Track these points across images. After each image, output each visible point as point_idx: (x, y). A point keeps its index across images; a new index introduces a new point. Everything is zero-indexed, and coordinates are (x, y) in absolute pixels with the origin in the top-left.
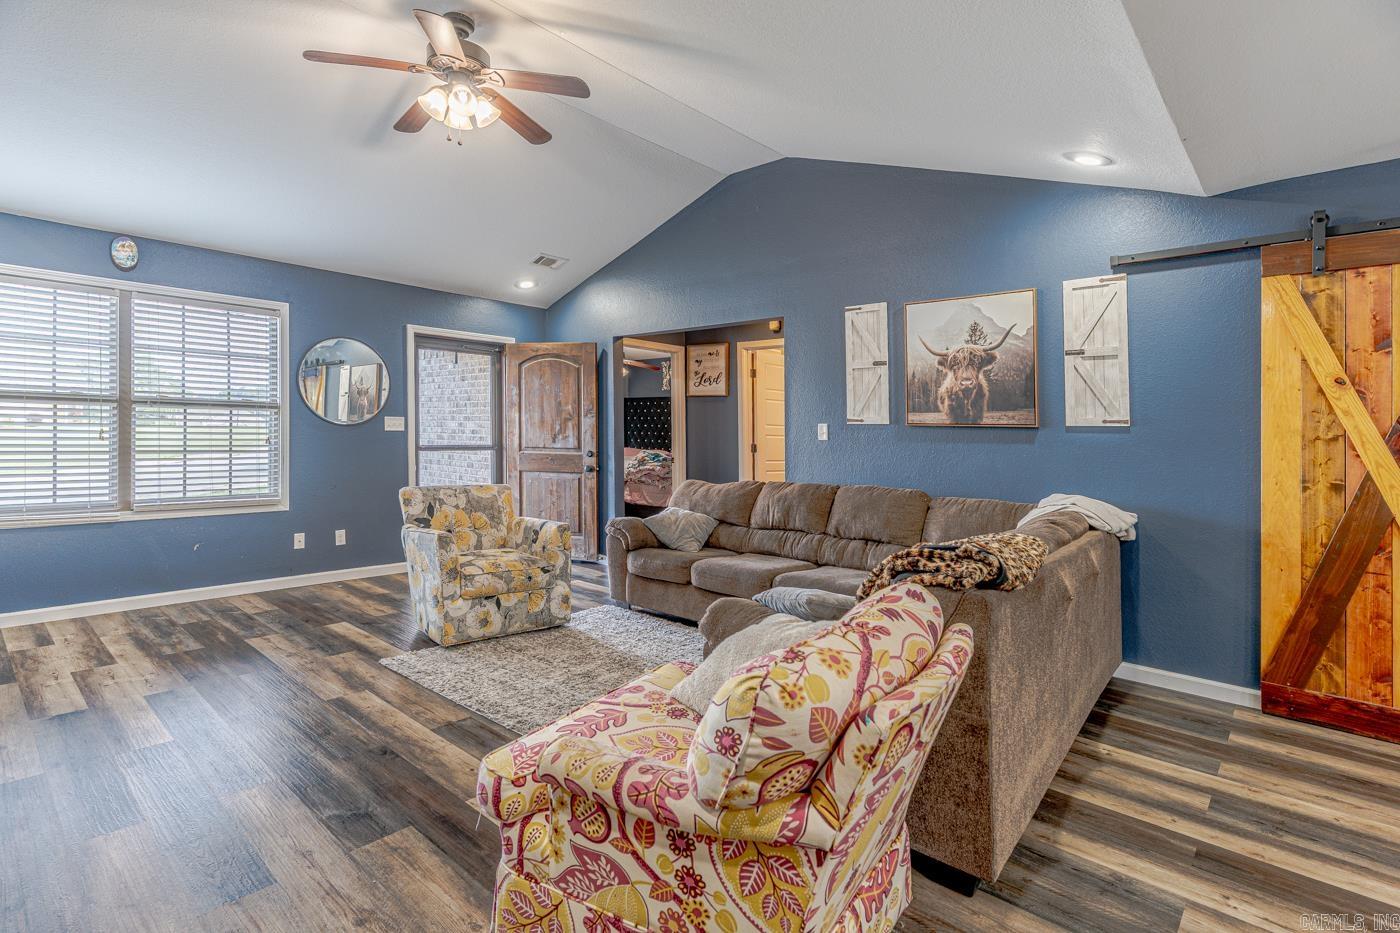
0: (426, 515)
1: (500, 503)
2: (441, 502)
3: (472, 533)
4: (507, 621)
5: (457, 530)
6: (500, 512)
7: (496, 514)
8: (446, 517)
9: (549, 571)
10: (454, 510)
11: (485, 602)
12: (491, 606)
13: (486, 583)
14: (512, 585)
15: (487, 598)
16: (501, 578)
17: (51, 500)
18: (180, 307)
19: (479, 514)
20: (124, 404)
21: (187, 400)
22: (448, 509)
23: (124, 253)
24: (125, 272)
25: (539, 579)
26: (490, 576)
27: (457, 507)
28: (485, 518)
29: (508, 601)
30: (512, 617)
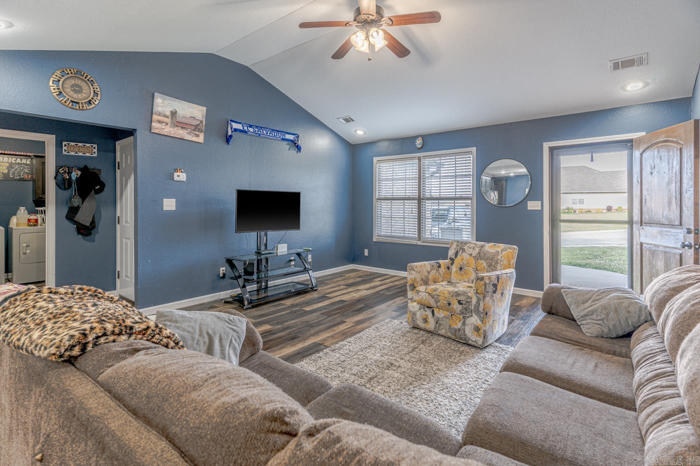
0: (454, 257)
1: (499, 257)
2: (464, 250)
3: (473, 272)
4: (438, 326)
5: (466, 268)
6: (497, 263)
7: (493, 263)
8: (462, 259)
9: (462, 304)
10: (468, 256)
11: (426, 309)
12: (429, 312)
13: (424, 298)
14: (439, 304)
15: (428, 307)
16: (433, 298)
17: (403, 235)
18: (439, 159)
19: (482, 261)
20: (420, 200)
21: (442, 197)
22: (465, 256)
23: (419, 143)
24: (421, 149)
25: (455, 307)
26: (428, 294)
27: (471, 255)
28: (485, 264)
29: (440, 314)
30: (440, 325)
